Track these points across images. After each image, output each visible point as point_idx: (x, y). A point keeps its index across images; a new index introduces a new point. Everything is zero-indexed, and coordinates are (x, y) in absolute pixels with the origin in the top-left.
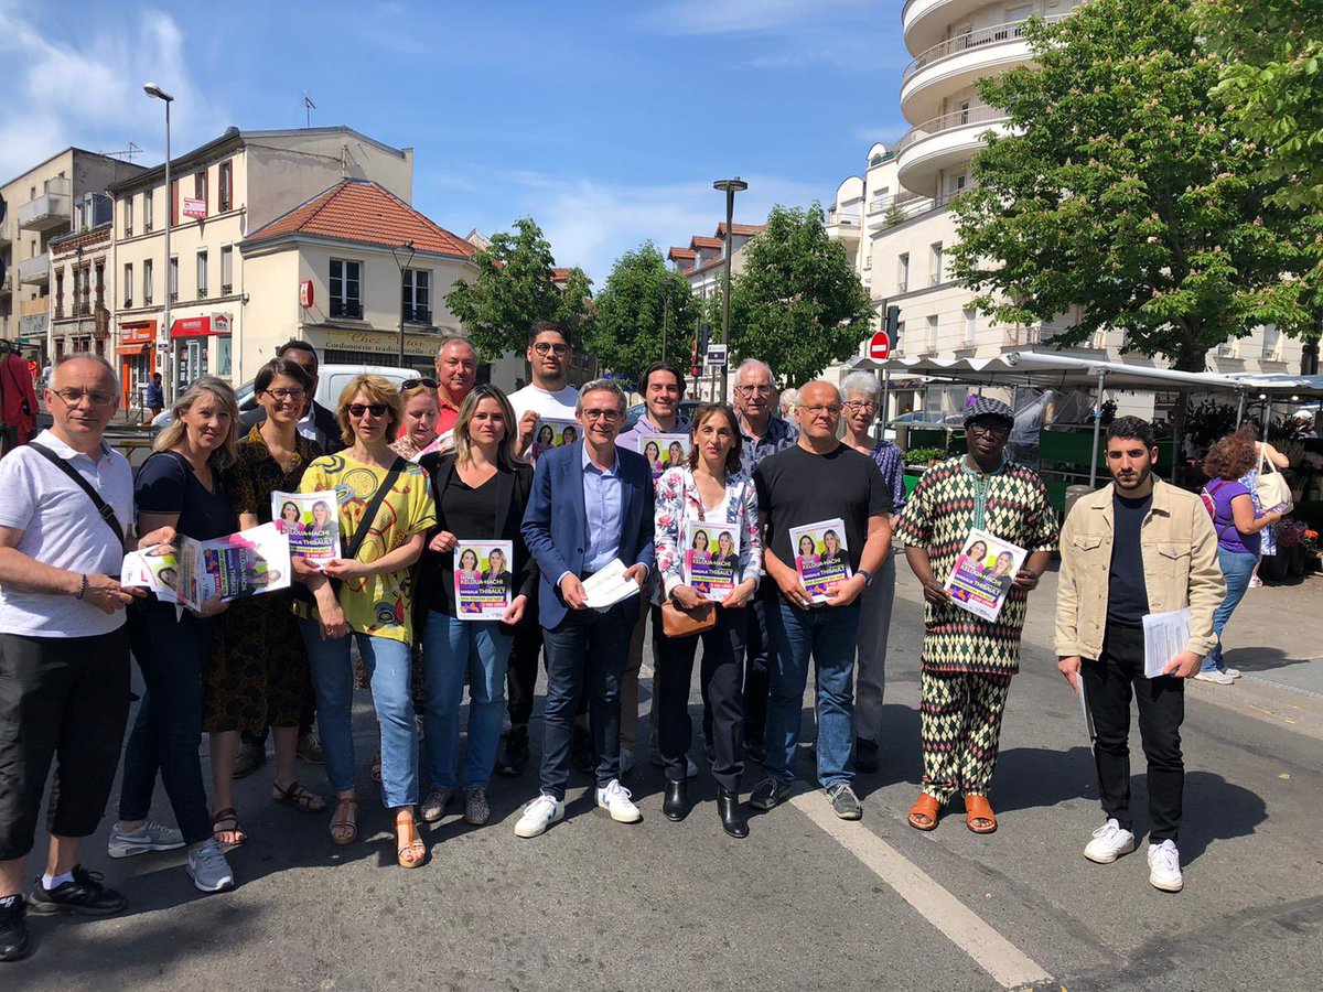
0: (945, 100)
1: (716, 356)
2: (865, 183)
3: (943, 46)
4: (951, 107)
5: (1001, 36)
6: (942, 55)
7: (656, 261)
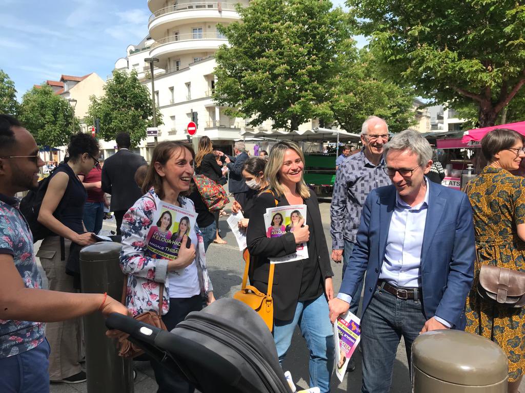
0: (168, 30)
1: (152, 132)
2: (128, 61)
3: (164, 10)
4: (171, 33)
5: (190, 7)
6: (164, 13)
7: (50, 91)
